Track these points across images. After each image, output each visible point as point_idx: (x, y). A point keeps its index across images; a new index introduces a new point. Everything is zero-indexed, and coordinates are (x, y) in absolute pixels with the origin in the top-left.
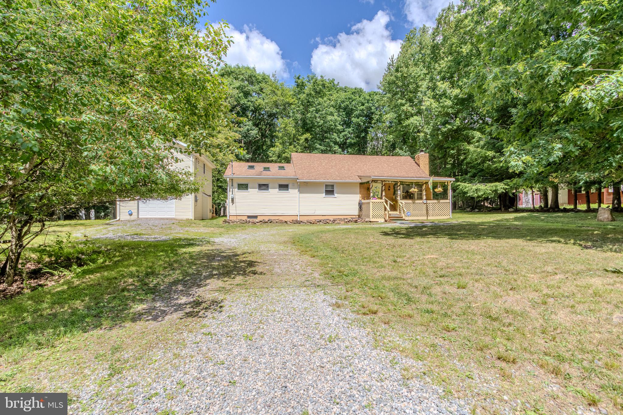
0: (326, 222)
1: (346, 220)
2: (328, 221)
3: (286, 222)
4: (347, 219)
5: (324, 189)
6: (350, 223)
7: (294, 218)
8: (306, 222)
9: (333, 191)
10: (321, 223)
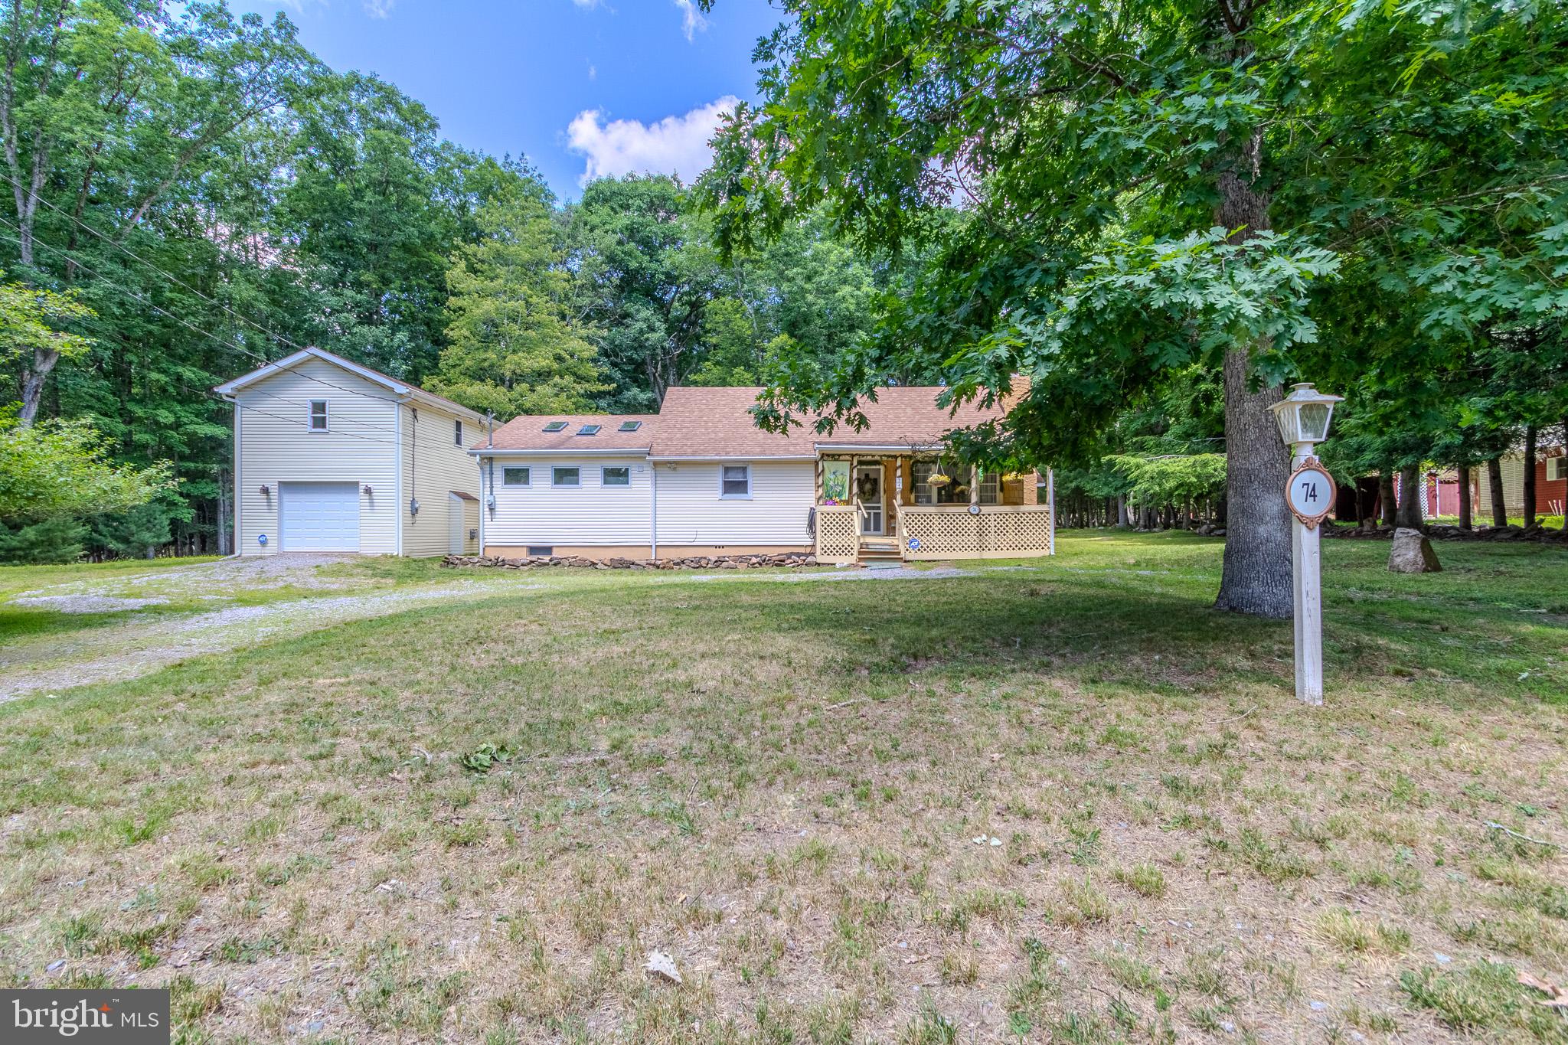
0: (699, 565)
1: (754, 560)
2: (703, 563)
3: (594, 564)
4: (756, 556)
5: (718, 480)
6: (765, 568)
7: (616, 554)
8: (643, 563)
9: (745, 483)
10: (684, 567)
